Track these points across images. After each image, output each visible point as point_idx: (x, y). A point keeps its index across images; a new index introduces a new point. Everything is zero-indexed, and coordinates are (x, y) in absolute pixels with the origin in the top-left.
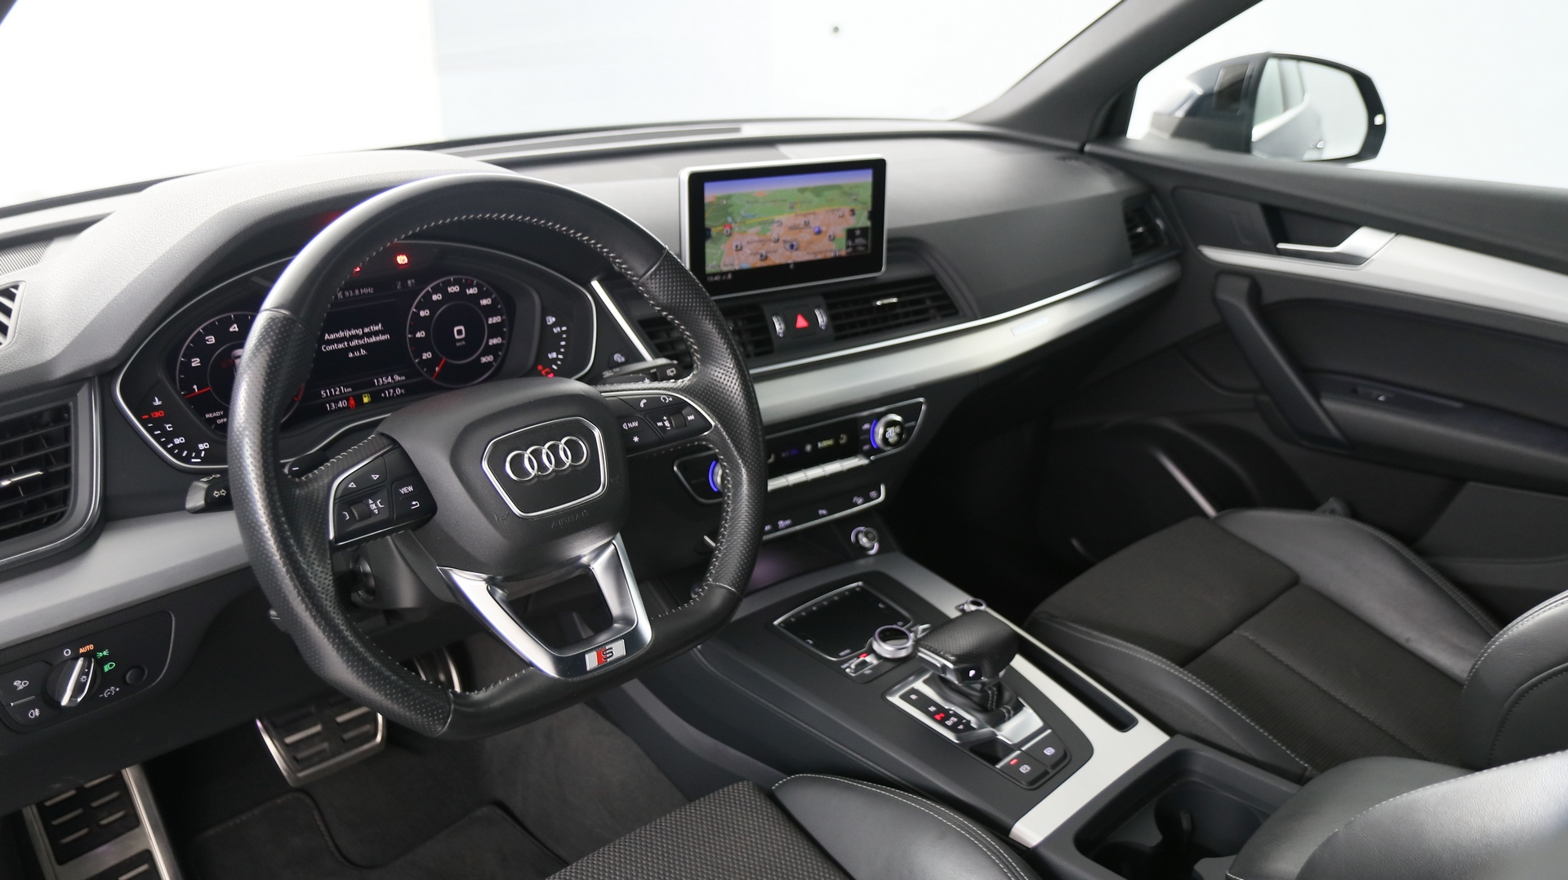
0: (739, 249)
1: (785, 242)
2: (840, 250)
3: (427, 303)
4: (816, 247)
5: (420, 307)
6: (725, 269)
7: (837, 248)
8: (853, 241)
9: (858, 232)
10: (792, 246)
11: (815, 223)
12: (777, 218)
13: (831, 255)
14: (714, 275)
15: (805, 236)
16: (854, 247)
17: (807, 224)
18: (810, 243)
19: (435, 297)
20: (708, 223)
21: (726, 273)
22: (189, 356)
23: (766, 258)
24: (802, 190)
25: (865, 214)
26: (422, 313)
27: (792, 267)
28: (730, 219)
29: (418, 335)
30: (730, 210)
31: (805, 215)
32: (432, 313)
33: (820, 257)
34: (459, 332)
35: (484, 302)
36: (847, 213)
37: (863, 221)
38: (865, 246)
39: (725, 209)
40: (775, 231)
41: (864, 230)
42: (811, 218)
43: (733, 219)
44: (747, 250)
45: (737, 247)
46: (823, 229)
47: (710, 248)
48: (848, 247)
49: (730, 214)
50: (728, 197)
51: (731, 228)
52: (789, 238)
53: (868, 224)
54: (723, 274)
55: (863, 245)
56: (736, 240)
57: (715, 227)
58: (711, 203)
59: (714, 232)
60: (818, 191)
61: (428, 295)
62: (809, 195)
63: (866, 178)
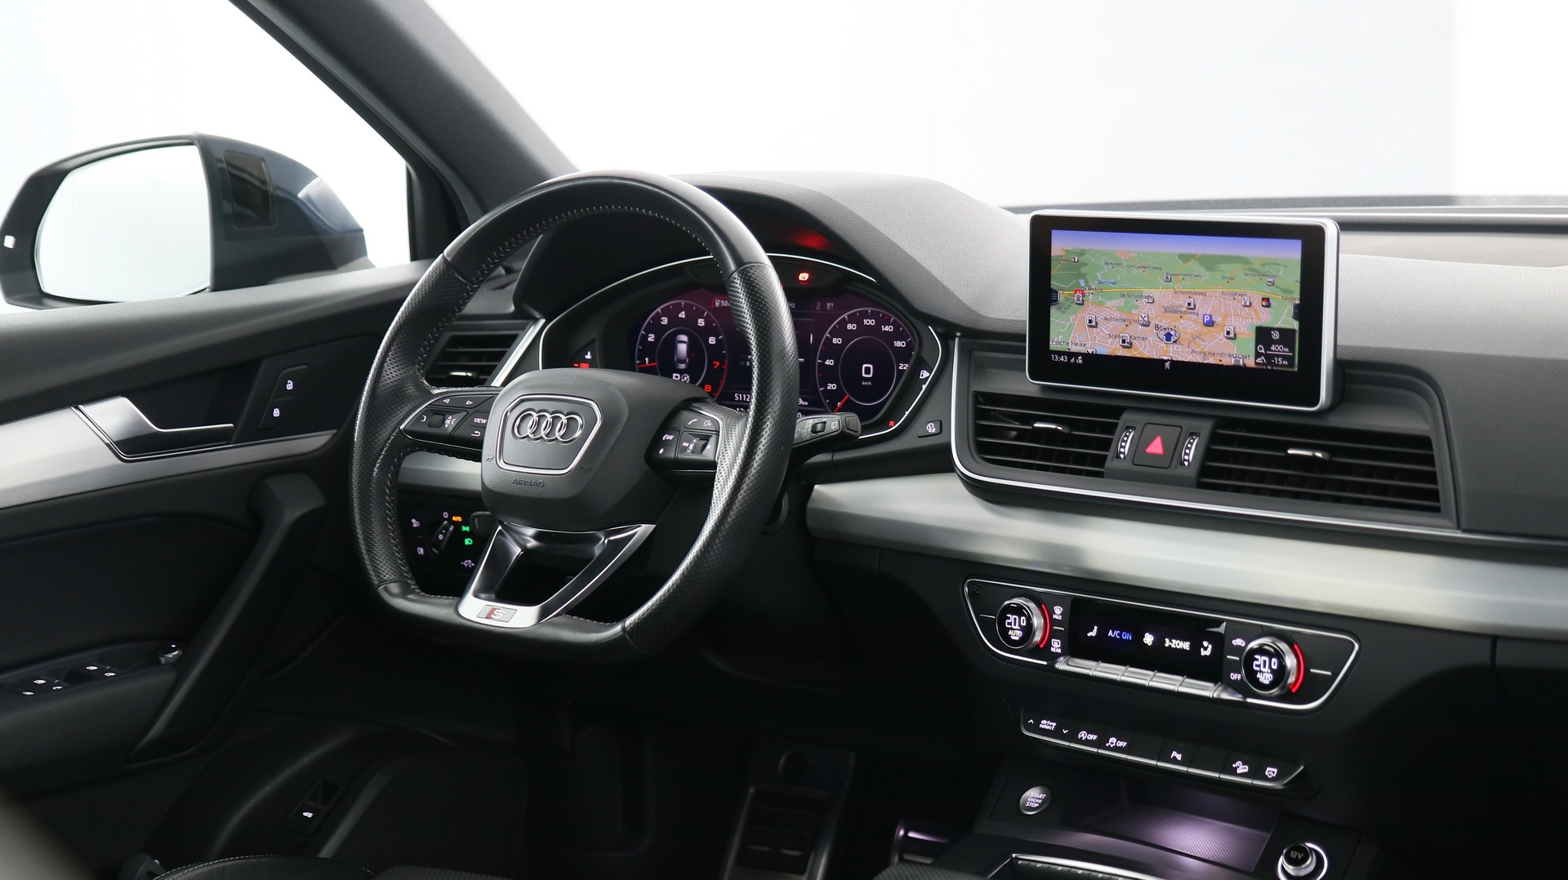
0: (1092, 324)
1: (1157, 327)
2: (1244, 358)
3: (840, 331)
4: (1208, 346)
5: (834, 334)
6: (1074, 349)
7: (1242, 353)
8: (1267, 348)
9: (1276, 336)
10: (1168, 337)
11: (1204, 308)
12: (1147, 292)
13: (1228, 361)
14: (1060, 353)
15: (1188, 326)
16: (1269, 357)
17: (1191, 307)
18: (1196, 336)
19: (850, 327)
20: (1054, 284)
21: (1076, 355)
22: (648, 331)
23: (1131, 346)
24: (1185, 258)
25: (1289, 310)
26: (835, 341)
27: (1167, 365)
28: (1082, 283)
29: (828, 362)
30: (1083, 270)
31: (1190, 294)
32: (845, 343)
33: (1211, 360)
34: (867, 370)
35: (898, 344)
36: (1257, 303)
37: (1284, 318)
38: (1290, 359)
39: (1076, 265)
40: (1143, 310)
41: (1286, 334)
42: (1198, 301)
43: (1086, 282)
44: (1104, 329)
45: (1090, 321)
46: (1217, 319)
47: (1056, 316)
48: (1258, 355)
49: (1083, 276)
50: (1082, 253)
51: (1084, 295)
52: (1164, 324)
53: (1295, 325)
54: (1070, 354)
55: (1284, 358)
56: (1089, 311)
57: (1064, 290)
58: (1059, 258)
59: (1061, 297)
60: (1210, 263)
61: (844, 323)
62: (1194, 266)
63: (1291, 253)
